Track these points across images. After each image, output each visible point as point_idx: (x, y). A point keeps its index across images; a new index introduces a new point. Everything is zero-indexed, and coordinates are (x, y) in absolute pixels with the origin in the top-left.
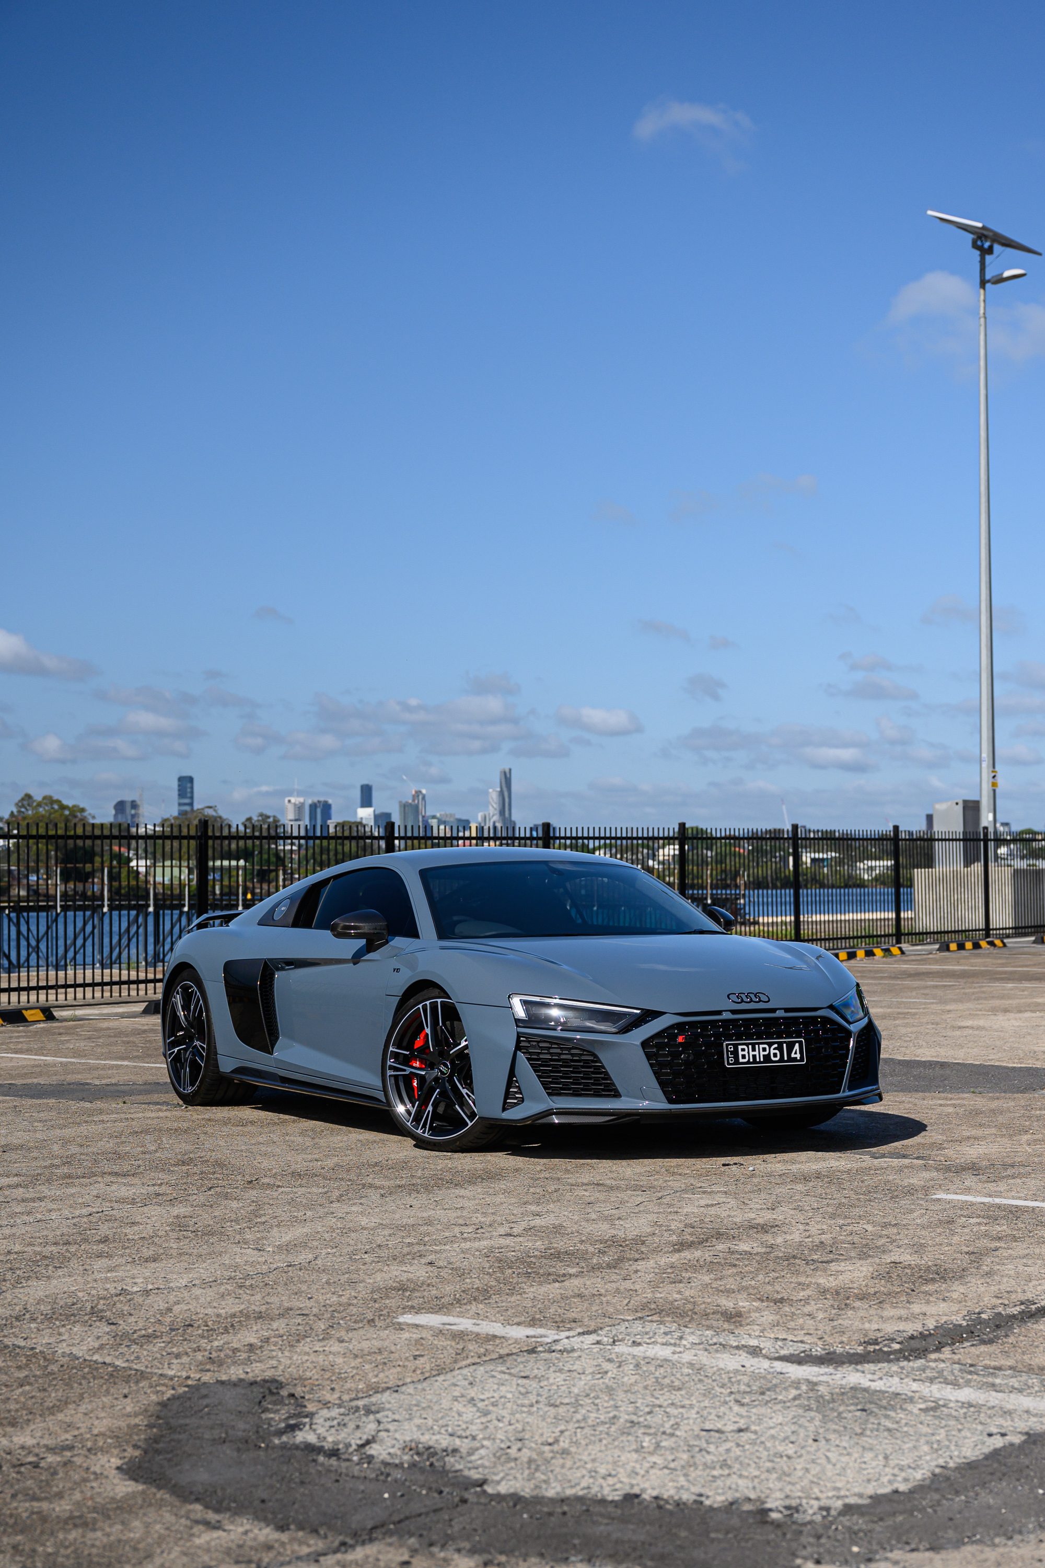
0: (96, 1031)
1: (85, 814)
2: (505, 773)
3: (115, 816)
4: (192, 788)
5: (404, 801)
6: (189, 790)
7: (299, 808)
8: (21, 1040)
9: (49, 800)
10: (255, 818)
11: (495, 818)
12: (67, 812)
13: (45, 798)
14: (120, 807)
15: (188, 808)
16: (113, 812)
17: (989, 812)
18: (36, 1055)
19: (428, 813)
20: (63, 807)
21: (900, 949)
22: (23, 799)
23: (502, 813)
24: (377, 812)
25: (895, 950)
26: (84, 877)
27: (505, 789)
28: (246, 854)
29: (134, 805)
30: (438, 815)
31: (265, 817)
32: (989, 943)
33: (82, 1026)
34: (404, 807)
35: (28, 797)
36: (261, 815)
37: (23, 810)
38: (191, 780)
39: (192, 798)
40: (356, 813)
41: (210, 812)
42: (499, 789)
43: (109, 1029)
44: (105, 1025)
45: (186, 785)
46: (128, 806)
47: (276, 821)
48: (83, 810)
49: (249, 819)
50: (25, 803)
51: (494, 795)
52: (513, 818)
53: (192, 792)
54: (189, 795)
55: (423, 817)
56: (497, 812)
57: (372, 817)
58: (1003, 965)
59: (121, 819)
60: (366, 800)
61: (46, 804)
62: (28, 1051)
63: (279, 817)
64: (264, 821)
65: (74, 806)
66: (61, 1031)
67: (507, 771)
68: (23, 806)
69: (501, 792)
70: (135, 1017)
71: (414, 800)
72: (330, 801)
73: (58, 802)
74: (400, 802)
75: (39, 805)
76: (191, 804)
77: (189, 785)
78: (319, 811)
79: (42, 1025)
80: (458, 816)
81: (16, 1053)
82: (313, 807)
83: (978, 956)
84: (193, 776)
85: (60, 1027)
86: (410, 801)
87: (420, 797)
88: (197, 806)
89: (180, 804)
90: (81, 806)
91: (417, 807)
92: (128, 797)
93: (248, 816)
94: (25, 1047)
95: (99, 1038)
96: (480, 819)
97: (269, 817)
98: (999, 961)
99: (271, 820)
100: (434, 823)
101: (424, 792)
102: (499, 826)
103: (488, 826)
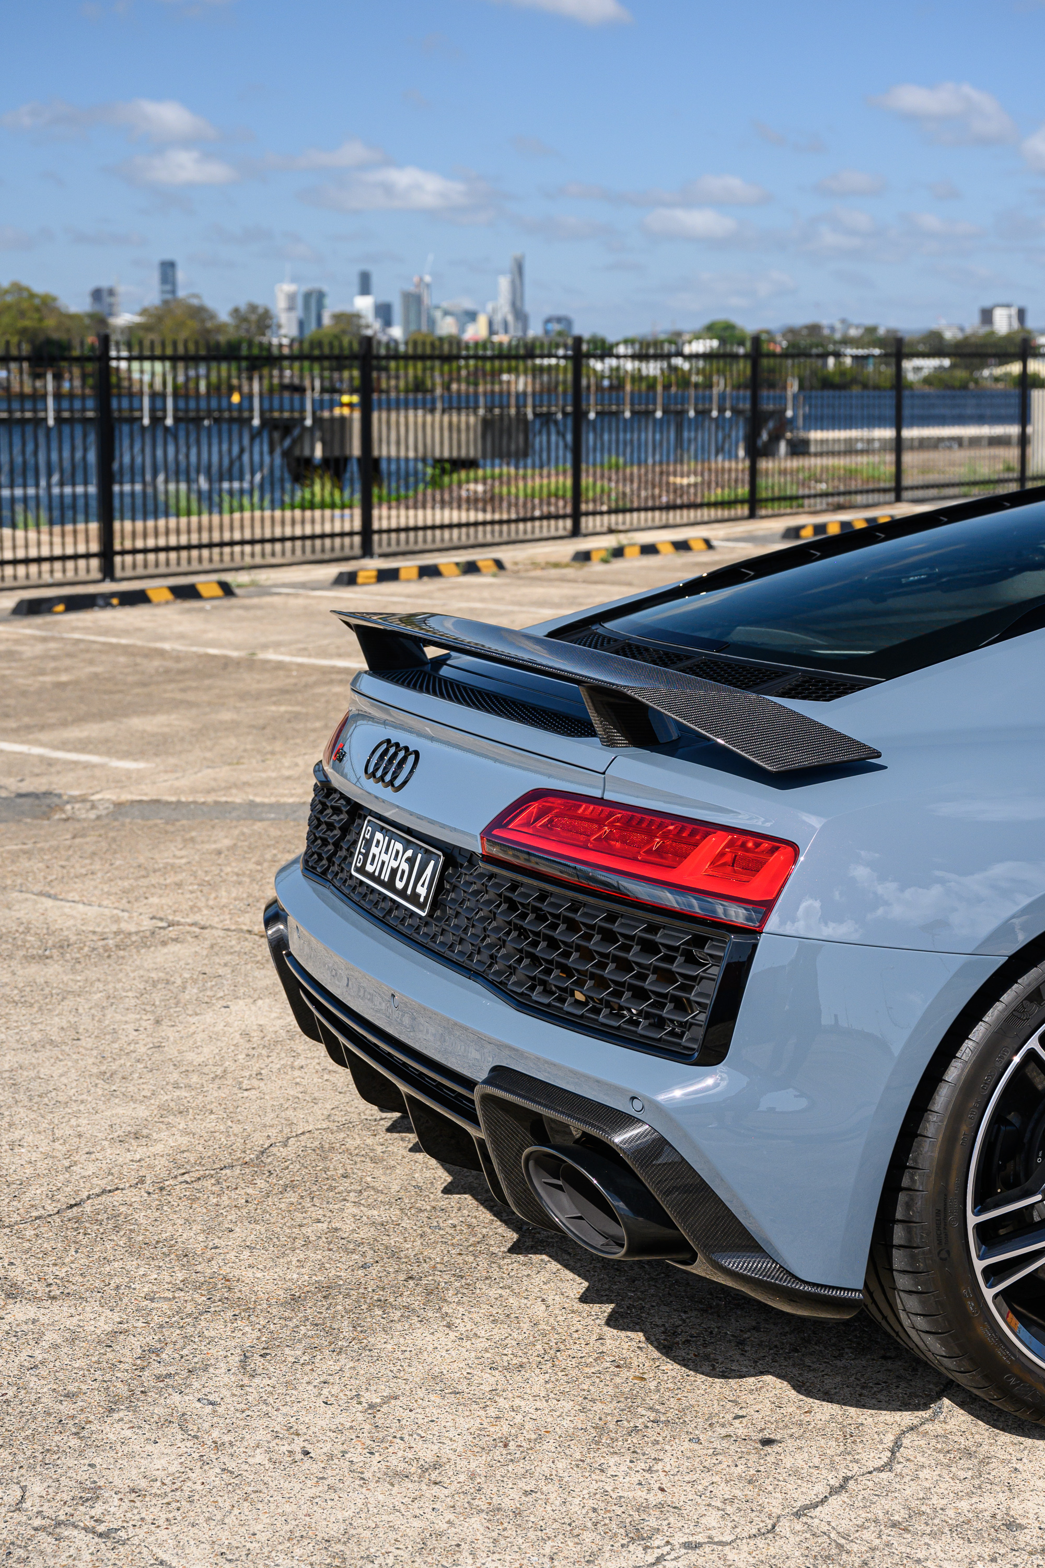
1: (57, 304)
2: (517, 260)
3: (92, 304)
4: (175, 274)
5: (405, 290)
6: (171, 276)
7: (292, 298)
9: (17, 288)
10: (243, 309)
11: (507, 310)
12: (37, 301)
13: (13, 286)
14: (97, 295)
15: (170, 296)
16: (90, 300)
19: (432, 302)
20: (32, 296)
23: (514, 305)
24: (377, 302)
27: (517, 278)
29: (111, 292)
30: (444, 305)
31: (253, 308)
34: (406, 296)
36: (250, 304)
38: (173, 265)
39: (175, 285)
40: (352, 302)
41: (195, 302)
42: (510, 278)
45: (168, 269)
46: (105, 294)
47: (267, 312)
48: (55, 300)
49: (236, 310)
51: (504, 283)
52: (526, 310)
53: (175, 279)
54: (171, 282)
55: (427, 307)
56: (509, 304)
57: (372, 306)
59: (97, 309)
60: (365, 288)
61: (14, 292)
63: (270, 306)
64: (253, 312)
65: (45, 295)
67: (520, 257)
69: (513, 282)
71: (417, 290)
72: (325, 288)
73: (27, 290)
74: (402, 291)
76: (174, 292)
77: (171, 271)
78: (313, 300)
80: (464, 306)
82: (307, 296)
84: (176, 261)
86: (413, 290)
87: (424, 286)
88: (181, 293)
89: (162, 292)
90: (52, 294)
91: (420, 297)
93: (235, 306)
96: (489, 311)
97: (259, 307)
99: (260, 310)
100: (438, 314)
101: (428, 279)
102: (510, 318)
103: (498, 318)
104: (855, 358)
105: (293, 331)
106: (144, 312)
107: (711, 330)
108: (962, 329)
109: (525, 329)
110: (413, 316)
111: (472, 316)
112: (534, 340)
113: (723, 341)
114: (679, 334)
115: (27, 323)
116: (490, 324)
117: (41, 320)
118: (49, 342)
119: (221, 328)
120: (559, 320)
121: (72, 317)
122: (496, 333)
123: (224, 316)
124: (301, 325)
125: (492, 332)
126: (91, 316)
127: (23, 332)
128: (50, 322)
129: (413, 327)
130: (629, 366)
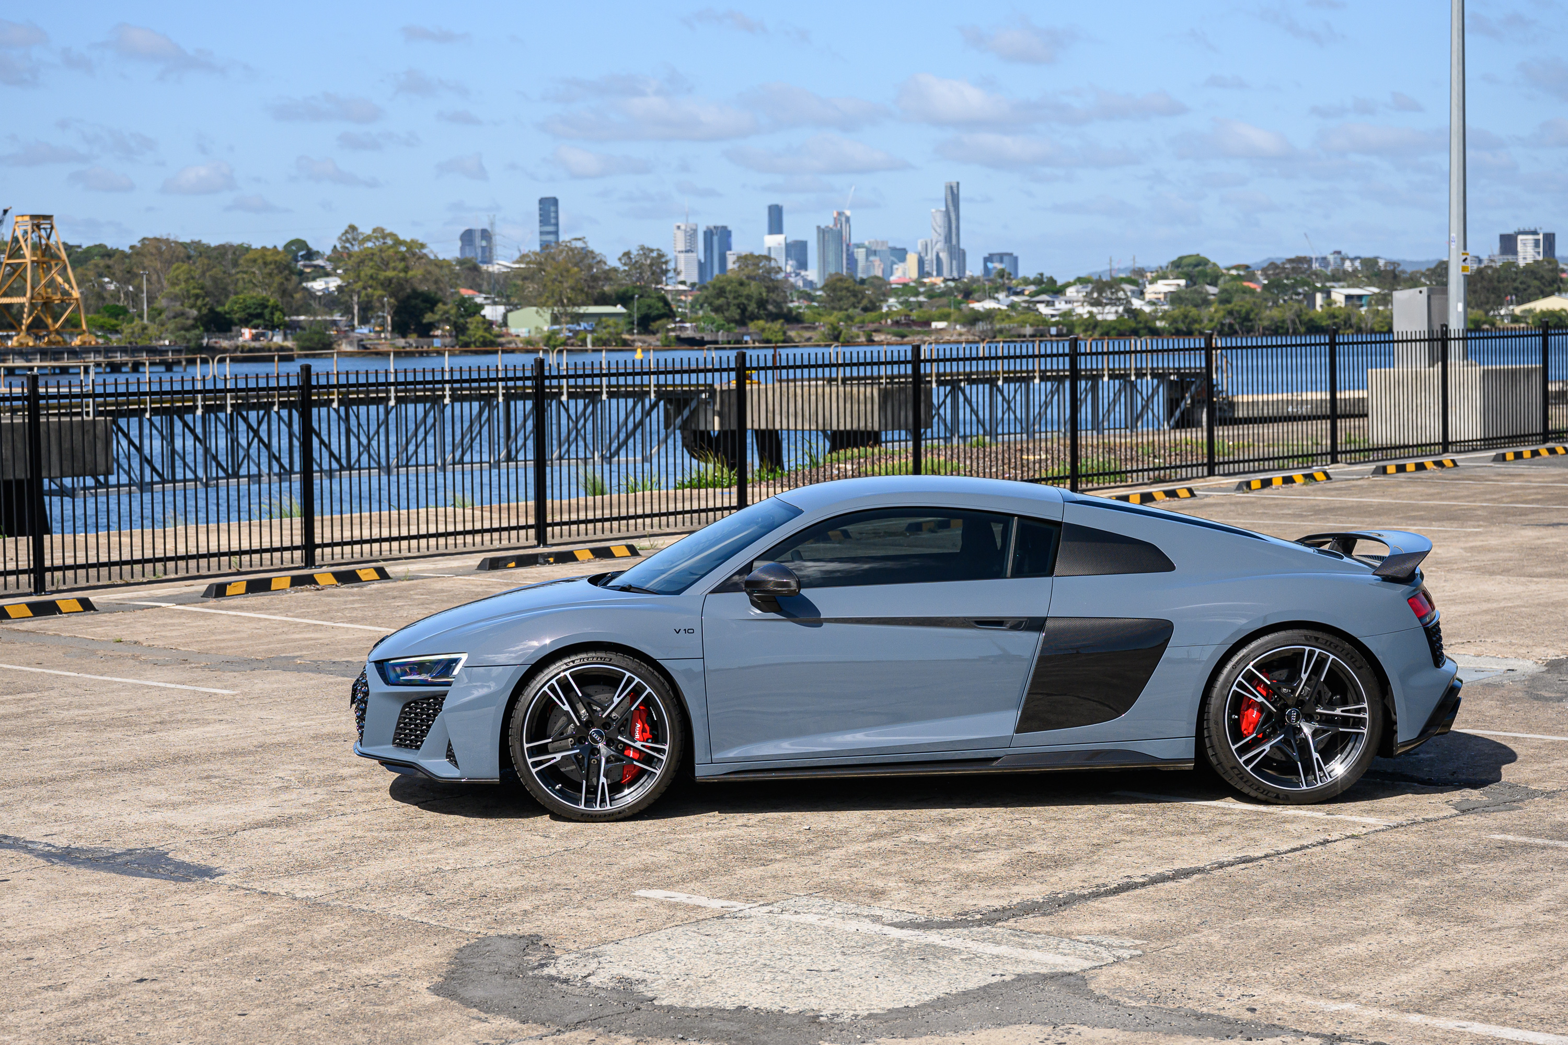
0: (429, 593)
1: (425, 251)
2: (951, 188)
3: (462, 249)
4: (557, 212)
5: (823, 226)
6: (553, 215)
7: (691, 236)
8: (356, 605)
9: (380, 233)
10: (634, 252)
11: (940, 245)
12: (403, 249)
13: (375, 231)
14: (467, 237)
15: (551, 238)
16: (459, 243)
17: (1458, 301)
18: (371, 624)
19: (854, 240)
20: (398, 242)
21: (1326, 474)
22: (346, 232)
23: (948, 239)
24: (789, 241)
25: (1320, 476)
26: (425, 331)
27: (951, 209)
28: (624, 299)
29: (486, 234)
30: (867, 243)
31: (646, 251)
32: (1435, 463)
33: (415, 587)
34: (822, 232)
35: (353, 228)
36: (643, 248)
37: (348, 245)
38: (555, 201)
39: (557, 225)
40: (762, 241)
41: (579, 244)
42: (944, 209)
43: (442, 591)
44: (438, 585)
45: (549, 207)
46: (478, 236)
47: (661, 256)
48: (423, 246)
49: (627, 254)
50: (349, 236)
51: (937, 216)
52: (962, 246)
53: (557, 218)
54: (553, 221)
55: (848, 245)
56: (942, 238)
57: (783, 245)
58: (1431, 496)
59: (469, 254)
60: (775, 225)
61: (377, 238)
62: (363, 620)
63: (664, 250)
64: (646, 256)
65: (412, 241)
66: (396, 593)
67: (955, 185)
68: (347, 240)
69: (947, 212)
70: (469, 574)
71: (835, 225)
73: (391, 235)
74: (818, 227)
75: (368, 238)
76: (556, 233)
77: (553, 209)
78: (715, 238)
79: (376, 586)
80: (891, 244)
81: (351, 622)
82: (709, 234)
83: (1412, 481)
84: (558, 197)
85: (394, 589)
86: (831, 225)
87: (843, 219)
88: (564, 237)
89: (542, 233)
90: (421, 241)
91: (840, 233)
92: (478, 226)
93: (626, 250)
94: (359, 614)
95: (432, 603)
96: (919, 248)
97: (652, 251)
98: (1432, 491)
99: (655, 254)
100: (860, 254)
101: (848, 213)
102: (944, 256)
103: (930, 257)
104: (1348, 297)
105: (691, 275)
106: (522, 258)
107: (1180, 267)
108: (1480, 261)
109: (962, 268)
110: (831, 257)
111: (900, 254)
112: (973, 280)
113: (1192, 280)
114: (1141, 272)
115: (390, 274)
116: (921, 262)
117: (406, 269)
118: (416, 294)
119: (609, 275)
120: (1001, 257)
121: (440, 264)
122: (929, 275)
123: (613, 261)
124: (702, 267)
125: (922, 273)
126: (460, 262)
127: (387, 284)
128: (416, 272)
129: (832, 270)
130: (1083, 311)
